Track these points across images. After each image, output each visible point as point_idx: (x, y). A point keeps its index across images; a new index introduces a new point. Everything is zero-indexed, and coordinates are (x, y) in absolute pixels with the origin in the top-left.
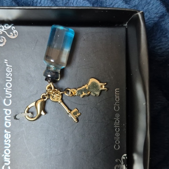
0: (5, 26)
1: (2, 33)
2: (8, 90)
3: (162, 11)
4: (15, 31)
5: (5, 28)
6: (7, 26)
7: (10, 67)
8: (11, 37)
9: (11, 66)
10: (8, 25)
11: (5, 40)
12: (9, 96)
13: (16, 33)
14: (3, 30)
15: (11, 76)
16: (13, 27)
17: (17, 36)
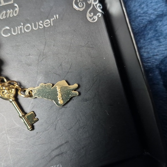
0: (98, 5)
1: (89, 2)
2: (21, 28)
3: (162, 9)
4: (96, 17)
5: (96, 5)
6: (99, 6)
7: (50, 24)
8: (88, 15)
9: (52, 25)
10: (102, 8)
11: (81, 9)
12: (15, 31)
13: (94, 20)
14: (93, 3)
15: (40, 27)
16: (100, 15)
17: (91, 21)
